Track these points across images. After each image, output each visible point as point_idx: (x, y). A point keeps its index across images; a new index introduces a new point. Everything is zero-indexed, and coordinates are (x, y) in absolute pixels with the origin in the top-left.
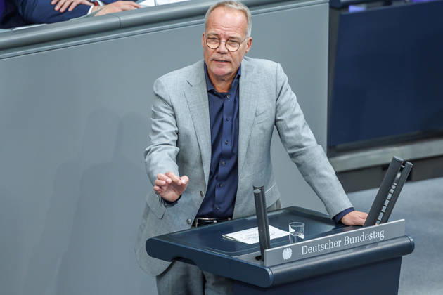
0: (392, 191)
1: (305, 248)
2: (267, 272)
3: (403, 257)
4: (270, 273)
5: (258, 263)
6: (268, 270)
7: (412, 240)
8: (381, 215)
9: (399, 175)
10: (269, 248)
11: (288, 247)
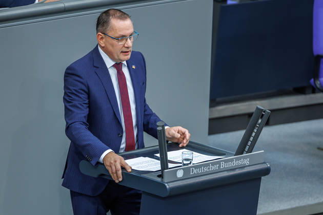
0: (255, 130)
1: (193, 170)
2: (165, 186)
3: (262, 177)
4: (168, 187)
5: (159, 180)
6: (166, 185)
7: (269, 165)
8: (248, 147)
9: (260, 121)
10: (167, 169)
11: (181, 169)
